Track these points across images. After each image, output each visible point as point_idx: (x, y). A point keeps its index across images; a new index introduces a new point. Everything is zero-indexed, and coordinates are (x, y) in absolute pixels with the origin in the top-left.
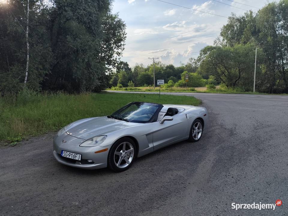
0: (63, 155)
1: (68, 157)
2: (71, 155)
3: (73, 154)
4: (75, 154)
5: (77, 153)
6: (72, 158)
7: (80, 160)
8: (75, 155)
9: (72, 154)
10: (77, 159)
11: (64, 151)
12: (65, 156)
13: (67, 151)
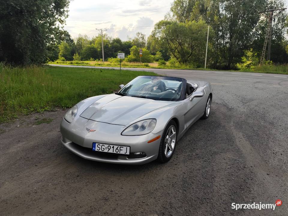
0: (97, 149)
1: (106, 151)
2: (112, 149)
3: (116, 147)
4: (119, 146)
5: (122, 145)
6: (115, 152)
7: (128, 153)
8: (119, 148)
9: (113, 147)
10: (122, 152)
11: (97, 144)
12: (100, 151)
13: (104, 143)
